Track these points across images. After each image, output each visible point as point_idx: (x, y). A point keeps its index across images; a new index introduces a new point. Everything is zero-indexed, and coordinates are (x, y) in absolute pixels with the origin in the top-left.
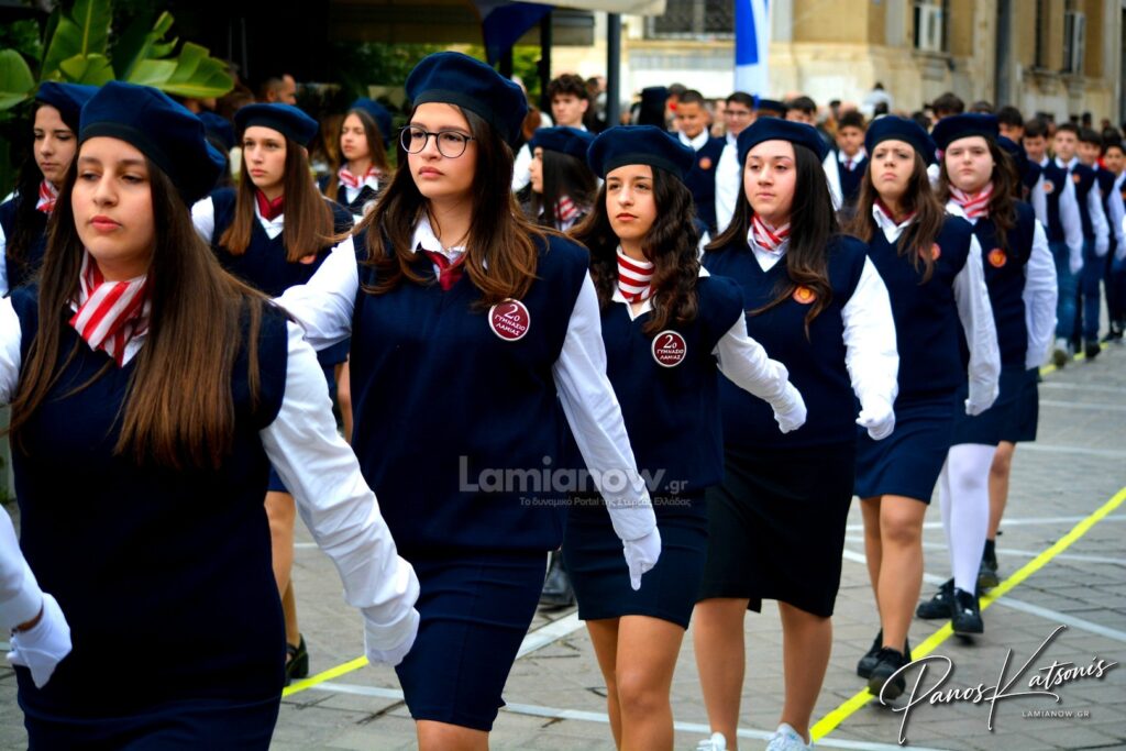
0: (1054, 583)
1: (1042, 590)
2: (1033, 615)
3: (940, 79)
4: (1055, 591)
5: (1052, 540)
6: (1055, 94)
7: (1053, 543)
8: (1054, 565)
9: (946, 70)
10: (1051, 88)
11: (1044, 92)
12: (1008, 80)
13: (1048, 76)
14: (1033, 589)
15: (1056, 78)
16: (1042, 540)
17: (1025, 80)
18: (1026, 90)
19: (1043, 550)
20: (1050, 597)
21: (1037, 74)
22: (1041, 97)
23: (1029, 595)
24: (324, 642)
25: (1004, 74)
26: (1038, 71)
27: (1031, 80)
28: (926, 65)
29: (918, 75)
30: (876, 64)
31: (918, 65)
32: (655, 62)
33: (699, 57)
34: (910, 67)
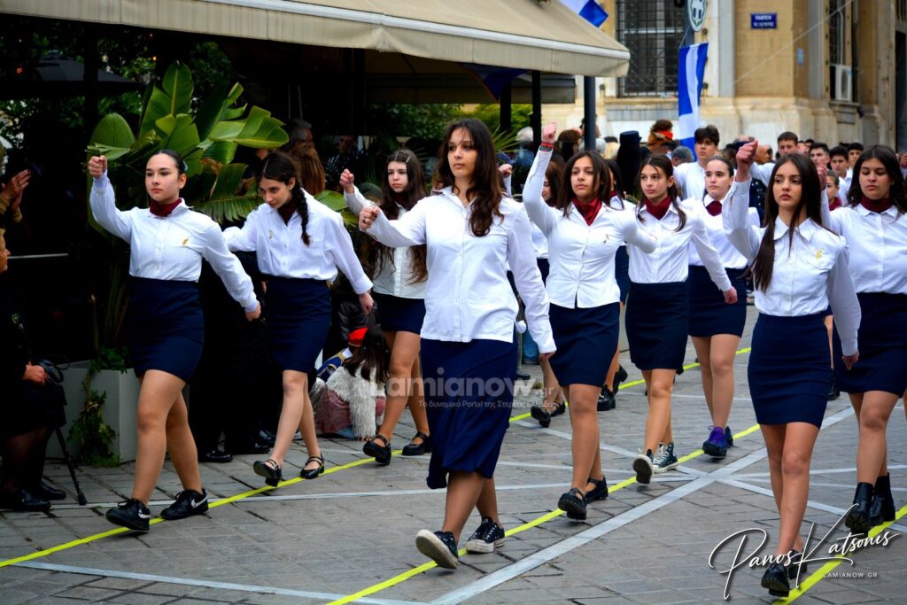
3: (853, 123)
9: (857, 116)
28: (839, 112)
29: (834, 120)
30: (801, 112)
31: (835, 112)
32: (627, 114)
33: (661, 109)
34: (828, 115)
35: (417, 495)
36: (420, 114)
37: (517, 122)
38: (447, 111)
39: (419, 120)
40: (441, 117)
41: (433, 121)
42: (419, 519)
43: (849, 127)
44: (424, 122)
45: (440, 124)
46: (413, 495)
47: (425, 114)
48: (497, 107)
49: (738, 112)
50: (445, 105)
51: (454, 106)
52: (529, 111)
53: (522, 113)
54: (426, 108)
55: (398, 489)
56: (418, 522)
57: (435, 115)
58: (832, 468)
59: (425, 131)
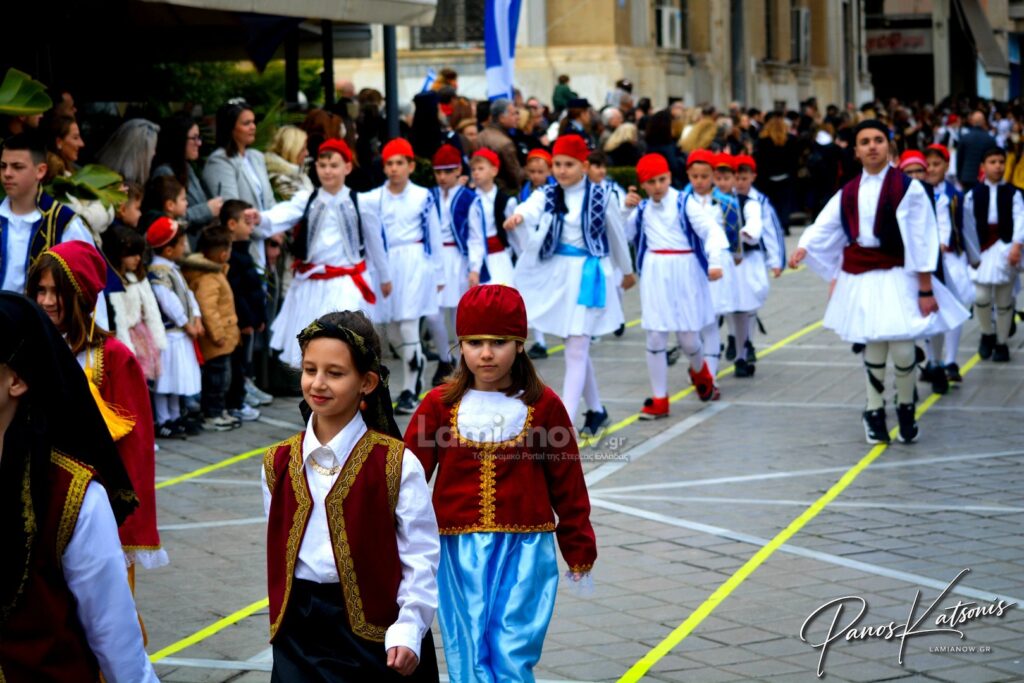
0: (830, 529)
1: (820, 536)
2: (814, 559)
3: (683, 74)
4: (831, 537)
5: (823, 489)
6: (786, 83)
7: (824, 492)
8: (827, 512)
9: (688, 65)
10: (782, 78)
11: (776, 82)
12: (743, 72)
13: (778, 67)
14: (812, 535)
15: (785, 68)
16: (814, 490)
17: (758, 72)
18: (760, 81)
19: (816, 499)
20: (829, 542)
21: (769, 66)
22: (773, 87)
23: (809, 541)
24: (162, 620)
25: (740, 66)
26: (770, 62)
27: (764, 71)
28: (669, 62)
29: (661, 72)
30: (624, 63)
31: (662, 62)
32: (422, 69)
33: (463, 63)
34: (654, 64)
35: (218, 528)
36: (189, 74)
37: (303, 82)
38: (220, 70)
39: (188, 81)
40: (213, 77)
41: (204, 83)
42: (223, 557)
43: (680, 78)
44: (195, 82)
45: (213, 84)
46: (210, 529)
47: (194, 75)
48: (282, 63)
49: (551, 65)
50: (218, 64)
51: (228, 64)
52: (316, 68)
53: (309, 71)
54: (195, 67)
55: (195, 521)
56: (222, 561)
57: (206, 75)
58: (700, 478)
59: (196, 94)
